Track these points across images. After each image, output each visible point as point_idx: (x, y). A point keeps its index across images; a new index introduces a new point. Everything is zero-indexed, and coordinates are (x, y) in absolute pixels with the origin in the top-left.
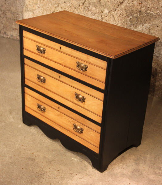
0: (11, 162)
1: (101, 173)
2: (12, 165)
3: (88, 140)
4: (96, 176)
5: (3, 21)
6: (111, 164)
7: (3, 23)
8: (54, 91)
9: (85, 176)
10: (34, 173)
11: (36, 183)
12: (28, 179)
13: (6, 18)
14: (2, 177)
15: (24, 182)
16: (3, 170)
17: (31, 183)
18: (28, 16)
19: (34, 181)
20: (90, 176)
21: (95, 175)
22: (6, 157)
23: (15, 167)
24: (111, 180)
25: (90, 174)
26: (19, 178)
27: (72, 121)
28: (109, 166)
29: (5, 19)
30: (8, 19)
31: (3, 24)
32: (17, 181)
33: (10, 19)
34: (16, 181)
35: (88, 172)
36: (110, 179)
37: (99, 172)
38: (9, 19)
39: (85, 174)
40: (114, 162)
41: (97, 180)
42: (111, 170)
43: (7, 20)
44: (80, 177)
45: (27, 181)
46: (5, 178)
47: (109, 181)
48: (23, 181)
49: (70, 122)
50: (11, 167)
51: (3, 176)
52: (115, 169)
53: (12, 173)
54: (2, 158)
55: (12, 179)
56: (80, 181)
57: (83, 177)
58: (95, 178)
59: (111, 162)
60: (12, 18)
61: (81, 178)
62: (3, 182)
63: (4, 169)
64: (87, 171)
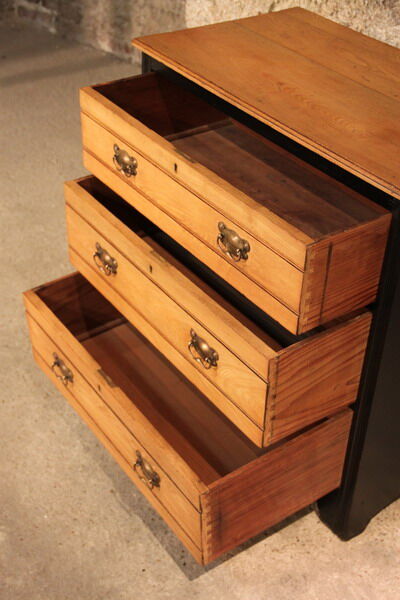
0: (83, 466)
1: (343, 543)
2: (86, 474)
4: (326, 550)
5: (142, 18)
6: (379, 515)
7: (142, 22)
8: (139, 307)
9: (292, 544)
10: (142, 509)
11: (141, 545)
12: (122, 526)
13: (152, 7)
14: (51, 509)
15: (108, 536)
16: (58, 488)
17: (128, 542)
18: (199, 13)
19: (136, 535)
20: (307, 546)
21: (323, 546)
22: (74, 446)
23: (93, 481)
24: (371, 571)
25: (307, 541)
26: (95, 519)
28: (373, 520)
29: (147, 10)
30: (154, 11)
31: (140, 24)
32: (89, 528)
33: (162, 11)
34: (85, 528)
35: (301, 532)
36: (368, 566)
37: (335, 538)
38: (159, 13)
39: (292, 537)
40: (391, 512)
41: (327, 563)
42: (376, 536)
43: (153, 16)
44: (277, 546)
45: (119, 533)
46: (57, 512)
47: (363, 574)
48: (107, 532)
50: (82, 480)
51: (54, 507)
52: (390, 535)
53: (80, 499)
54: (63, 447)
55: (75, 519)
56: (274, 559)
57: (283, 548)
58: (321, 557)
59: (380, 510)
60: (166, 10)
61: (278, 551)
62: (49, 526)
63: (62, 484)
64: (301, 528)
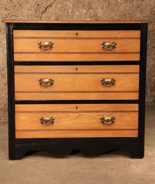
3: (122, 128)
27: (98, 115)
49: (96, 118)
